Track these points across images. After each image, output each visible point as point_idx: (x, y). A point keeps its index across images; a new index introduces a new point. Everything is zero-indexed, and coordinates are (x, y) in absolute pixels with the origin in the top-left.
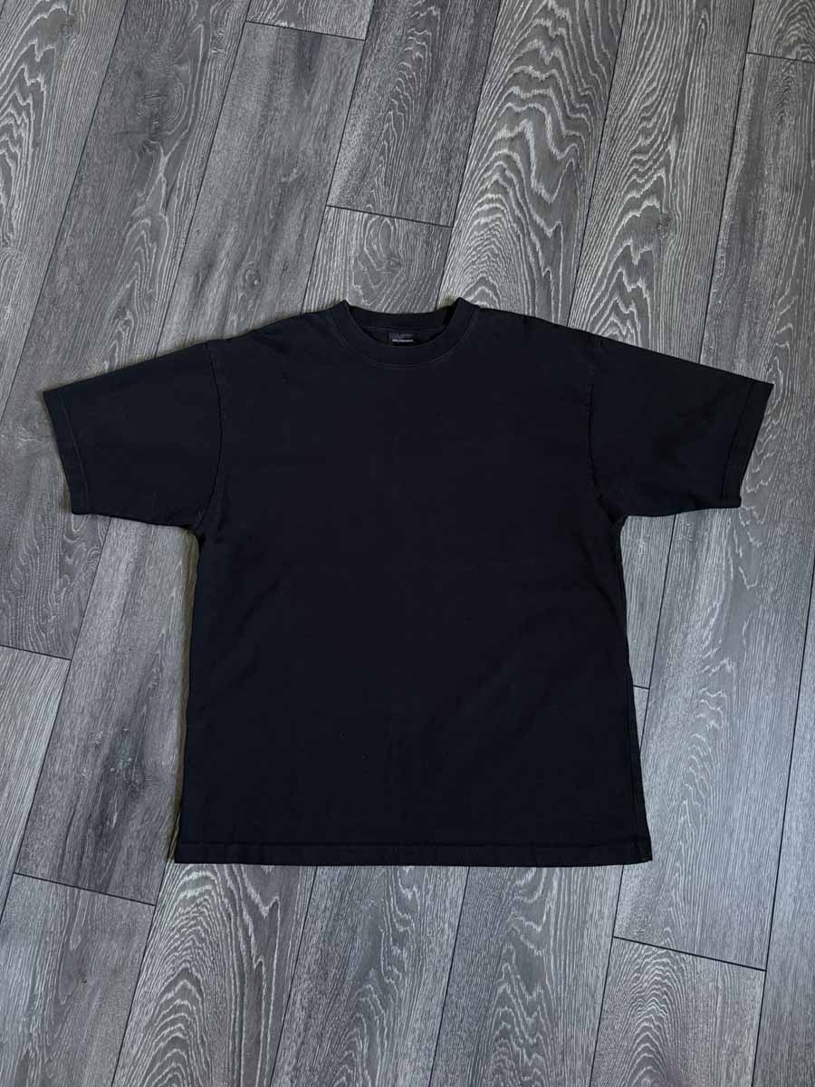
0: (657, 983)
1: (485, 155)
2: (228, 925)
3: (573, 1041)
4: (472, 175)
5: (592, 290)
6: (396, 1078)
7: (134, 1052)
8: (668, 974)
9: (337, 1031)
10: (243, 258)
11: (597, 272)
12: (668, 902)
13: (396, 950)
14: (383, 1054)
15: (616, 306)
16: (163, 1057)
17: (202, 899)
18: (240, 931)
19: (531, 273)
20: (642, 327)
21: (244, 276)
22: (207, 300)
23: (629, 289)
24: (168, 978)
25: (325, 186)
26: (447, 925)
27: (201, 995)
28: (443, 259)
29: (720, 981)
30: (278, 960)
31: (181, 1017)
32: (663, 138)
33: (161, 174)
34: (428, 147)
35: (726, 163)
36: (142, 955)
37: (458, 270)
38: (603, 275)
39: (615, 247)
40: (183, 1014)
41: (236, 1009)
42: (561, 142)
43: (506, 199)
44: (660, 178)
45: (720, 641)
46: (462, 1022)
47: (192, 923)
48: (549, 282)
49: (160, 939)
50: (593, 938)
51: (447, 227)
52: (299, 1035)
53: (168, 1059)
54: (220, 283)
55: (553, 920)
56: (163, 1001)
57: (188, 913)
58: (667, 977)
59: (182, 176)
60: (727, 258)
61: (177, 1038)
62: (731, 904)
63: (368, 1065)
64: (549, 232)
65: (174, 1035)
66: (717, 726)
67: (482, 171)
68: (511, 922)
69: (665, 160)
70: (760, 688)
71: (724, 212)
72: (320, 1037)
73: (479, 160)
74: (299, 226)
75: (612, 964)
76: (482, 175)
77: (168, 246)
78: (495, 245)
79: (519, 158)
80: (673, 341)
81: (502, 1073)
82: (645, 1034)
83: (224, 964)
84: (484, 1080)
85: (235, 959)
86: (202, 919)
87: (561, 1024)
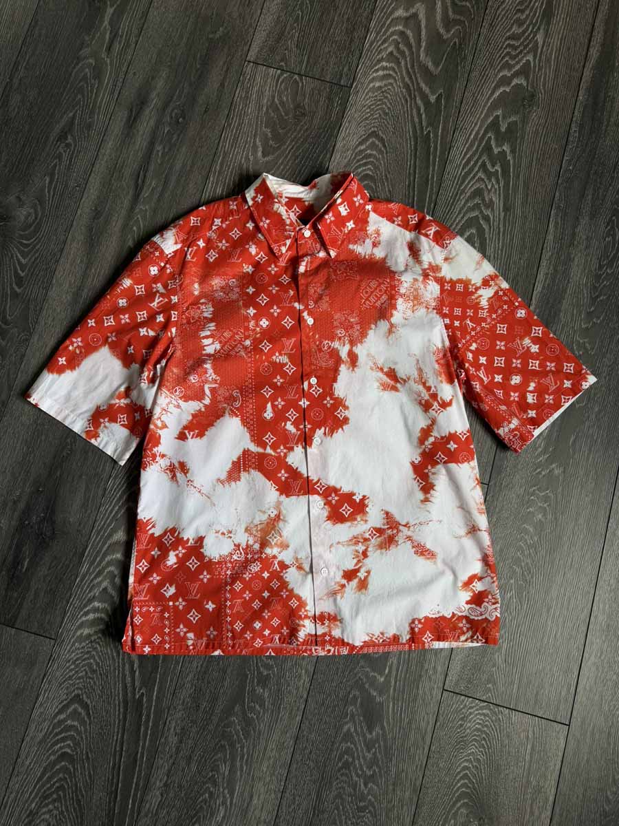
0: (478, 730)
1: (383, 30)
2: (117, 660)
3: (404, 774)
4: (371, 45)
5: (465, 150)
6: (251, 797)
7: (28, 763)
8: (487, 723)
9: (203, 756)
10: (172, 97)
11: (470, 135)
12: (492, 663)
13: (259, 690)
14: (241, 776)
15: (484, 165)
16: (52, 769)
17: (96, 637)
18: (127, 666)
20: (505, 183)
21: (171, 114)
22: (138, 131)
23: (496, 151)
24: (62, 702)
25: (246, 44)
26: (303, 671)
27: (89, 718)
29: (531, 733)
30: (158, 693)
31: (70, 735)
32: (533, 28)
33: (106, 23)
34: (336, 19)
35: (584, 53)
36: (41, 681)
37: (354, 125)
38: (475, 138)
39: (487, 116)
40: (72, 733)
41: (118, 732)
42: (448, 23)
43: (398, 68)
44: (528, 61)
45: (551, 449)
46: (311, 753)
47: (86, 656)
48: (430, 139)
49: (58, 668)
50: (426, 689)
51: (347, 87)
52: (172, 756)
53: (57, 769)
54: (150, 118)
55: (394, 673)
56: (56, 721)
57: (83, 648)
58: (486, 726)
59: (124, 25)
60: (579, 133)
61: (65, 752)
62: (544, 669)
63: (228, 785)
64: (433, 99)
65: (63, 750)
66: (543, 520)
67: (380, 42)
68: (358, 673)
69: (533, 47)
70: (581, 491)
71: (580, 92)
72: (189, 759)
73: (377, 34)
74: (221, 75)
75: (441, 712)
76: (379, 46)
77: (107, 84)
78: (386, 105)
79: (411, 34)
80: (529, 198)
81: (342, 799)
82: (464, 772)
83: (111, 692)
84: (326, 803)
85: (121, 689)
86: (95, 653)
87: (394, 759)
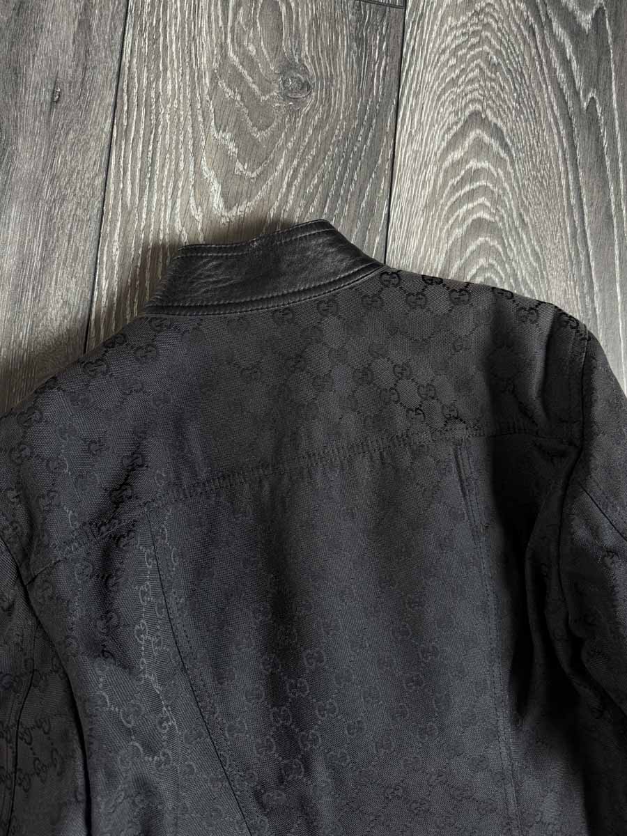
19: (563, 103)
28: (394, 76)
